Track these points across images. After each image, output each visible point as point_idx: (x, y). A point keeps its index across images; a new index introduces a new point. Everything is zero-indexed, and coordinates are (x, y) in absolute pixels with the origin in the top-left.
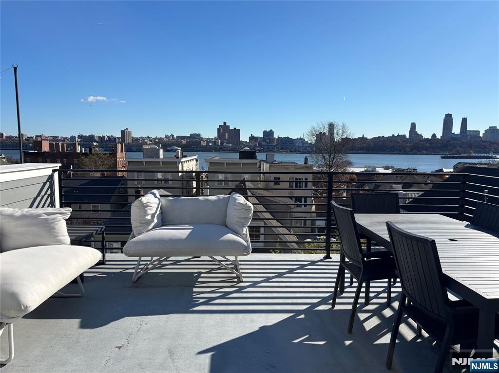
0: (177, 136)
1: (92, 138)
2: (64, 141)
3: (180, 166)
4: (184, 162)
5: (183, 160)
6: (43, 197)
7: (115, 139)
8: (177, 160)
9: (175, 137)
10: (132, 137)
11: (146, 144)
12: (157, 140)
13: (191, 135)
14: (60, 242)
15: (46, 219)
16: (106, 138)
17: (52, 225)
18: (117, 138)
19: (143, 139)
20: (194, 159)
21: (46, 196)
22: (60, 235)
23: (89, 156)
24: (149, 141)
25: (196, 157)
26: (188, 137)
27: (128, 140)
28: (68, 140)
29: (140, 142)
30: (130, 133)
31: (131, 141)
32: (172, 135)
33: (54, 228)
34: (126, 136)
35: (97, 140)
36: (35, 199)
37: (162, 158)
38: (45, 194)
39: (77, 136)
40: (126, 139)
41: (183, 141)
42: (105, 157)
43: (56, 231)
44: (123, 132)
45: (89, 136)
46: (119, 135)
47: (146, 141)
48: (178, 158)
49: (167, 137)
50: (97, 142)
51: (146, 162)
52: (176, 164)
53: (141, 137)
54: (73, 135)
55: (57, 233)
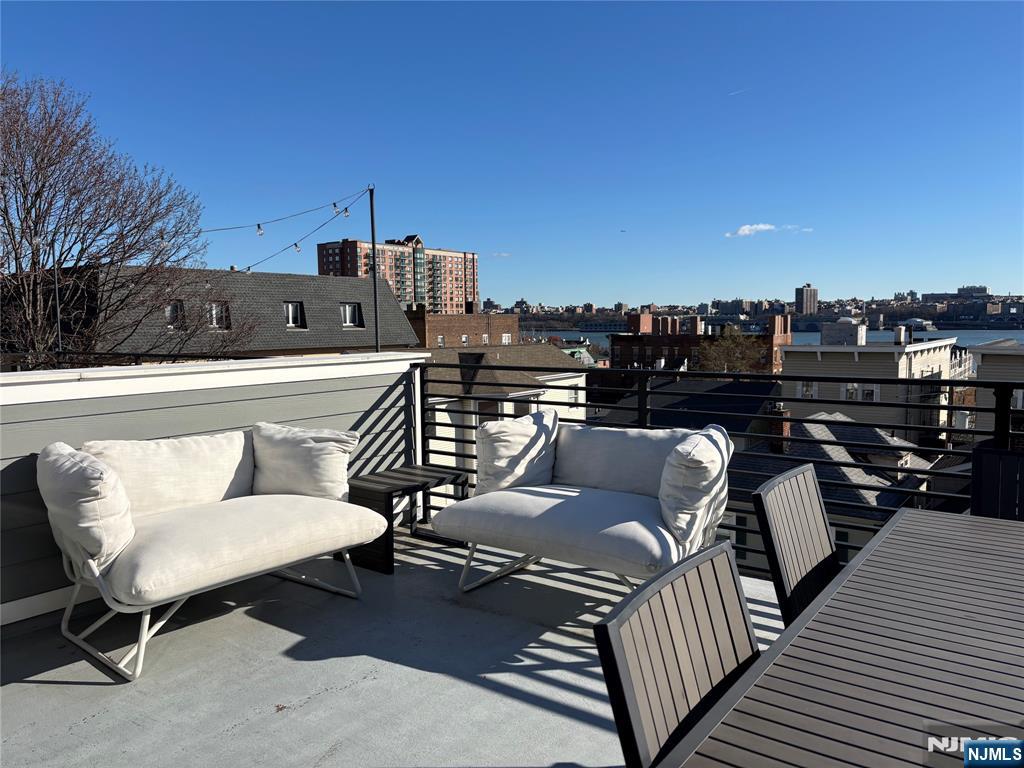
0: (923, 296)
1: (737, 305)
2: (686, 313)
3: (903, 362)
4: (915, 353)
5: (909, 348)
6: (387, 411)
7: (783, 306)
8: (895, 349)
9: (919, 296)
10: (819, 302)
11: (848, 314)
12: (874, 306)
13: (959, 290)
14: (323, 493)
15: (311, 449)
16: (766, 305)
17: (316, 460)
18: (788, 304)
19: (841, 305)
20: (946, 347)
21: (394, 411)
22: (326, 479)
23: (717, 340)
24: (855, 308)
25: (953, 341)
26: (953, 296)
27: (809, 308)
28: (694, 311)
29: (836, 311)
30: (815, 293)
31: (816, 309)
32: (912, 294)
33: (317, 466)
34: (805, 301)
35: (748, 309)
36: (367, 414)
37: (864, 343)
38: (393, 405)
39: (710, 304)
40: (805, 306)
41: (939, 306)
42: (748, 343)
43: (319, 470)
44: (799, 292)
45: (733, 302)
46: (792, 299)
47: (848, 308)
48: (898, 343)
49: (899, 298)
50: (747, 313)
51: (822, 353)
52: (891, 360)
53: (839, 302)
54: (704, 302)
55: (320, 474)
